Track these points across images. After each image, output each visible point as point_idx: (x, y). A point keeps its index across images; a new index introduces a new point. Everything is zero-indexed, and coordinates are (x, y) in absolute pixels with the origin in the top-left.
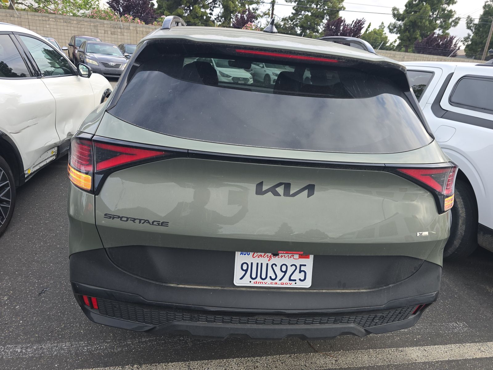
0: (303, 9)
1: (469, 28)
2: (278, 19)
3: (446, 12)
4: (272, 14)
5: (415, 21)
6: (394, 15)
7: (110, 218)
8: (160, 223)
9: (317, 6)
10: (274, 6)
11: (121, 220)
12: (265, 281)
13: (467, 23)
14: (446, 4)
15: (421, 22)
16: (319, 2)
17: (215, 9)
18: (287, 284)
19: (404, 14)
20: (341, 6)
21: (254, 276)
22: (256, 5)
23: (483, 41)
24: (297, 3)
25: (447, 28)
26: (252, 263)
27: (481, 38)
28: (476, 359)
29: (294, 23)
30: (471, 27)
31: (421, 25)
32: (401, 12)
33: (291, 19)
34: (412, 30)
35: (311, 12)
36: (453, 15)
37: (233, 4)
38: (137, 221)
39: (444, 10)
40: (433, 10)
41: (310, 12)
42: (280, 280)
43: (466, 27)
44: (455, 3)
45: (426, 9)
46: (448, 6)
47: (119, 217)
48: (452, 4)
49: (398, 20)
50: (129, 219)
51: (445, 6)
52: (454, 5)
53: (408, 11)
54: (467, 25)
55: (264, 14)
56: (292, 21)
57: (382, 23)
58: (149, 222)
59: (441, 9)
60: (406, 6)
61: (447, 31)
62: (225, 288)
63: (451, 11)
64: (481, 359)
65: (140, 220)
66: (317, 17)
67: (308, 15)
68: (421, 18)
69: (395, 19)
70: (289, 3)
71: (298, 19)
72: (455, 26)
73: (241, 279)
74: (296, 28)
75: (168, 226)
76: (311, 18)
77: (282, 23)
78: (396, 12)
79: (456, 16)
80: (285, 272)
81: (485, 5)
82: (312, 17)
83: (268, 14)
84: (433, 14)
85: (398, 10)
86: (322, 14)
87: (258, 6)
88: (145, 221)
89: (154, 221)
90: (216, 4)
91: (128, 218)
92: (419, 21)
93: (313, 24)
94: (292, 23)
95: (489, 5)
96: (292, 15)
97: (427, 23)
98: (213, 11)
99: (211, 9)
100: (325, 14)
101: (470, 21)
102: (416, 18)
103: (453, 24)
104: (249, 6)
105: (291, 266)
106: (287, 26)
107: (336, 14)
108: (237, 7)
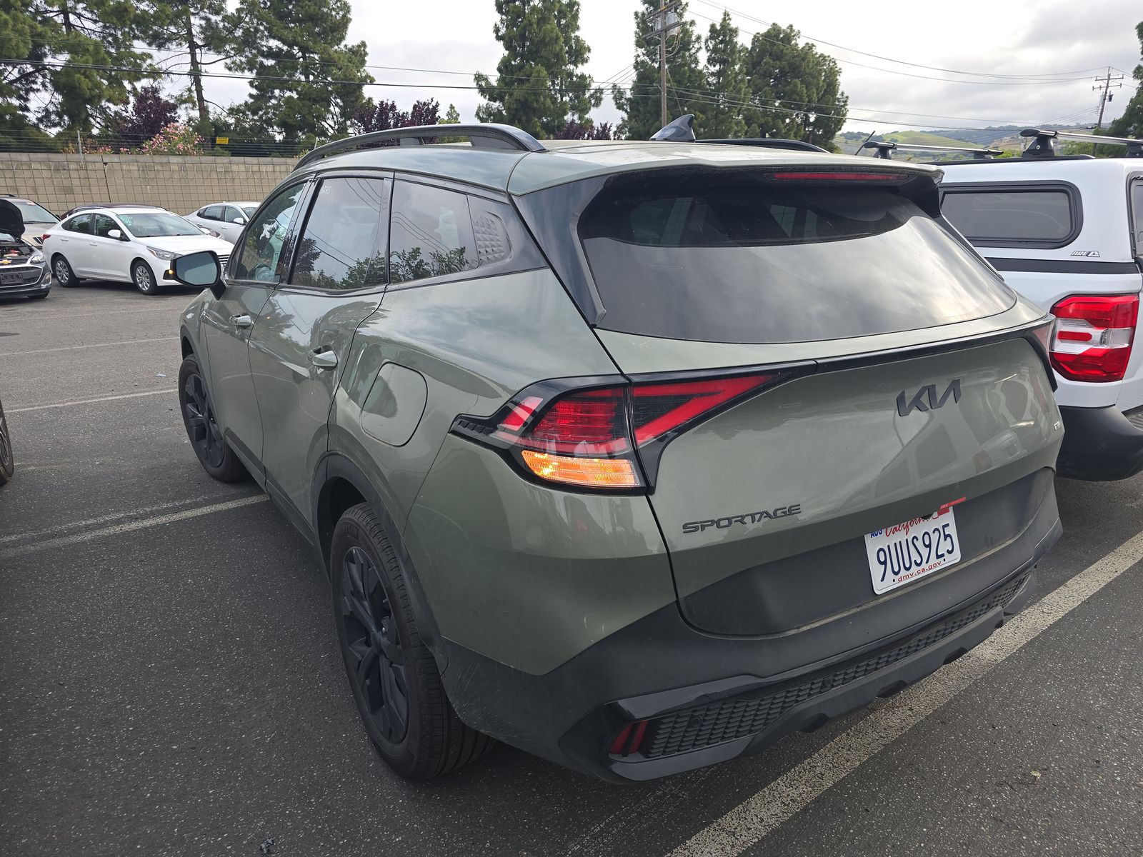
0: (275, 85)
1: (620, 107)
2: (218, 111)
3: (575, 79)
4: (201, 99)
5: (526, 100)
6: (483, 91)
7: (697, 529)
8: (787, 510)
9: (307, 77)
10: (200, 81)
11: (718, 526)
12: (911, 571)
13: (614, 98)
14: (570, 63)
15: (537, 101)
16: (311, 68)
17: (32, 95)
18: (935, 565)
19: (499, 87)
20: (364, 75)
21: (896, 570)
22: (151, 80)
23: (650, 129)
24: (255, 71)
25: (586, 110)
26: (889, 546)
27: (644, 124)
28: (1051, 627)
29: (261, 117)
30: (623, 104)
31: (538, 106)
32: (494, 81)
33: (253, 108)
34: (524, 118)
35: (296, 90)
36: (589, 85)
37: (87, 80)
38: (748, 520)
39: (570, 75)
40: (553, 76)
41: (295, 92)
42: (927, 562)
43: (615, 106)
44: (587, 61)
45: (539, 74)
46: (575, 68)
47: (713, 522)
48: (582, 64)
49: (492, 99)
50: (733, 520)
51: (571, 67)
52: (585, 64)
53: (507, 80)
54: (616, 101)
55: (178, 100)
56: (254, 113)
57: (452, 107)
58: (768, 515)
59: (564, 73)
60: (499, 70)
61: (587, 116)
62: (864, 607)
63: (583, 77)
64: (1056, 624)
65: (753, 516)
66: (315, 101)
67: (291, 97)
68: (536, 94)
69: (485, 97)
70: (237, 73)
71: (270, 107)
72: (597, 105)
73: (882, 580)
74: (270, 129)
75: (800, 512)
76: (301, 105)
77: (231, 120)
78: (483, 83)
79: (594, 86)
80: (929, 546)
81: (637, 62)
82: (304, 102)
83: (189, 100)
84: (553, 84)
85: (486, 79)
86: (326, 95)
87: (156, 83)
88: (761, 514)
89: (776, 510)
90: (35, 82)
91: (729, 519)
92: (533, 100)
93: (309, 118)
94: (256, 118)
95: (643, 62)
96: (252, 100)
97: (549, 102)
98: (26, 100)
99: (20, 97)
100: (331, 93)
101: (618, 93)
102: (526, 93)
103: (593, 101)
104: (133, 84)
105: (934, 532)
106: (247, 126)
107: (358, 94)
108: (99, 88)
